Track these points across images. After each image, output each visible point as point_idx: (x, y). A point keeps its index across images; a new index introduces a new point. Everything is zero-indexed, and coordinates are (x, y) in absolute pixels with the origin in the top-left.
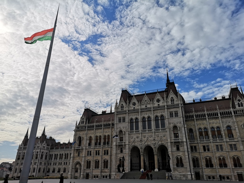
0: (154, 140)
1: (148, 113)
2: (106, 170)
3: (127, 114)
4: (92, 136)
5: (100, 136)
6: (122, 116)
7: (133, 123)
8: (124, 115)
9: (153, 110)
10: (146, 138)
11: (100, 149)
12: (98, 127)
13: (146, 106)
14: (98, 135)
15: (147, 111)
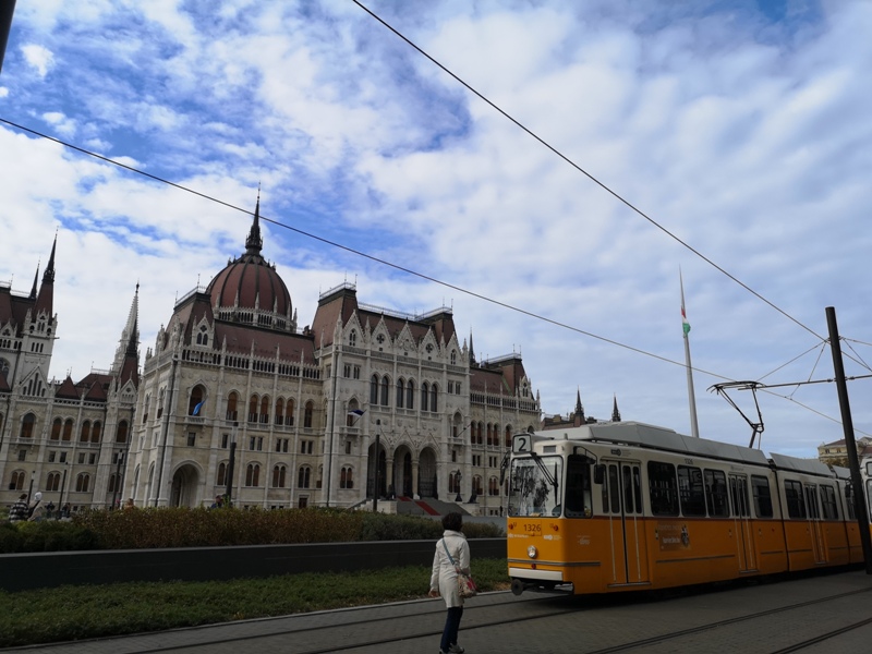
0: (418, 434)
1: (412, 370)
2: (281, 492)
3: (369, 360)
4: (241, 391)
5: (266, 398)
6: (353, 361)
7: (379, 386)
8: (359, 362)
9: (423, 368)
10: (402, 428)
11: (264, 434)
12: (263, 369)
13: (406, 354)
14: (262, 392)
15: (409, 366)
